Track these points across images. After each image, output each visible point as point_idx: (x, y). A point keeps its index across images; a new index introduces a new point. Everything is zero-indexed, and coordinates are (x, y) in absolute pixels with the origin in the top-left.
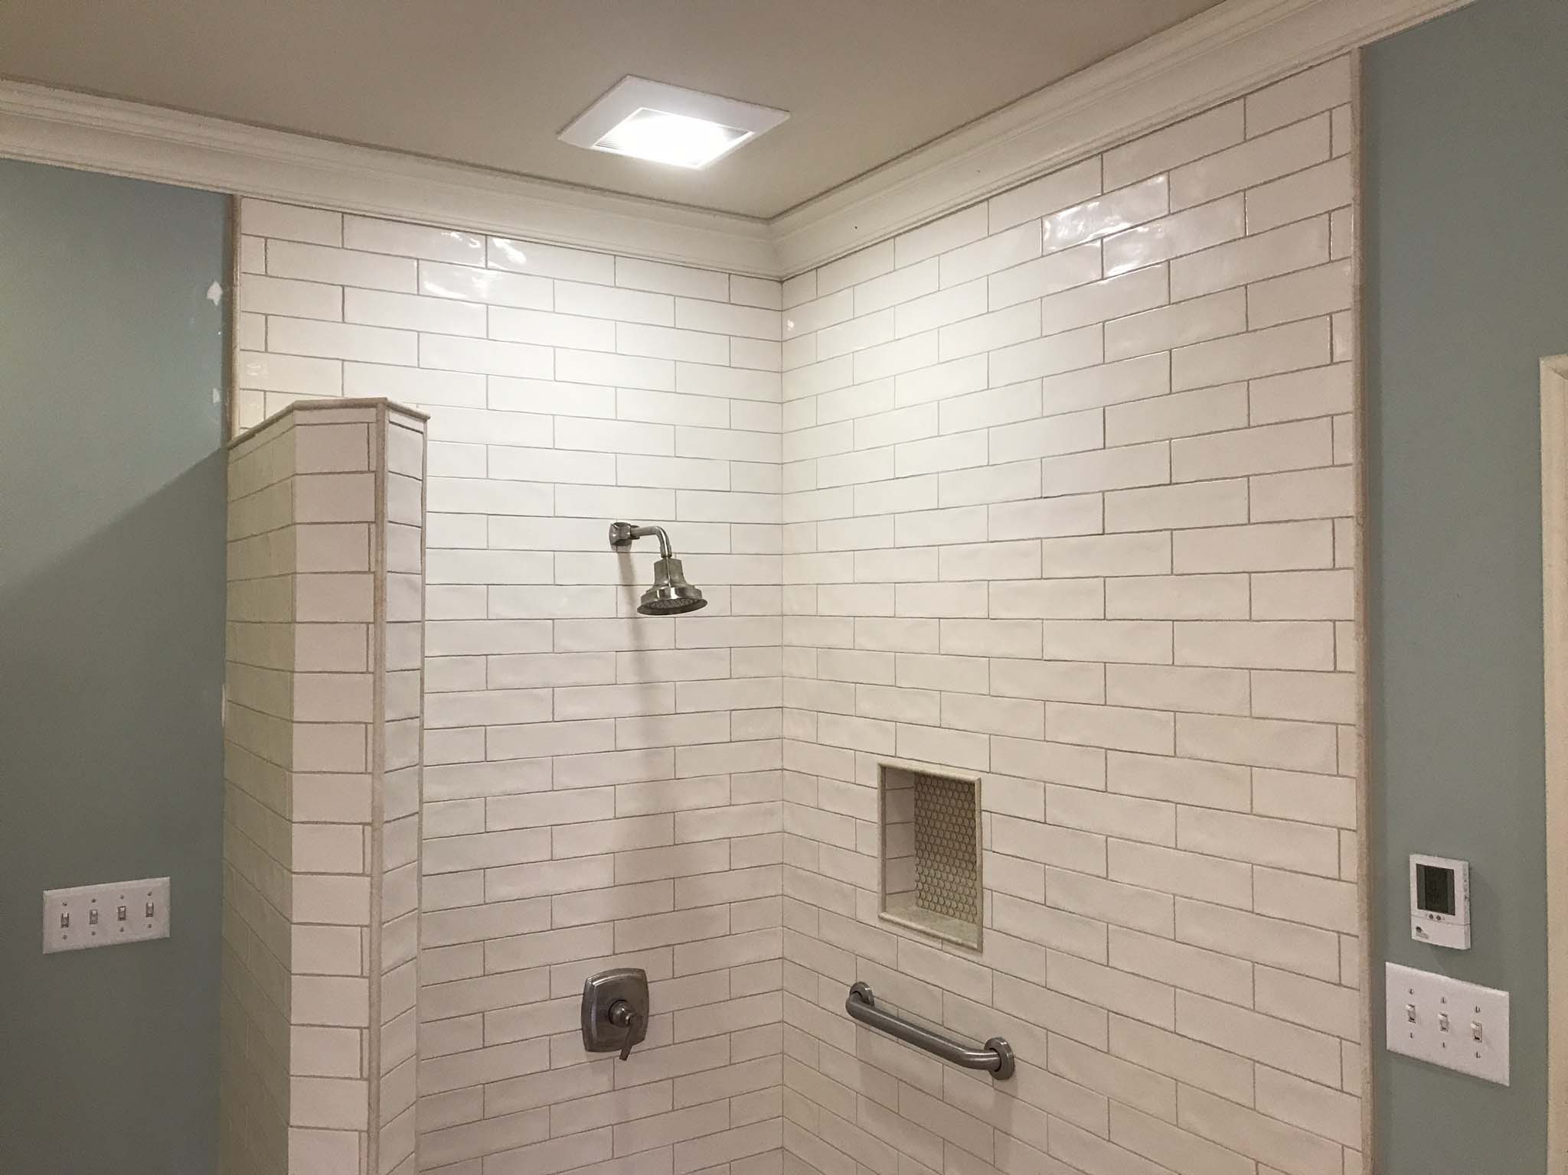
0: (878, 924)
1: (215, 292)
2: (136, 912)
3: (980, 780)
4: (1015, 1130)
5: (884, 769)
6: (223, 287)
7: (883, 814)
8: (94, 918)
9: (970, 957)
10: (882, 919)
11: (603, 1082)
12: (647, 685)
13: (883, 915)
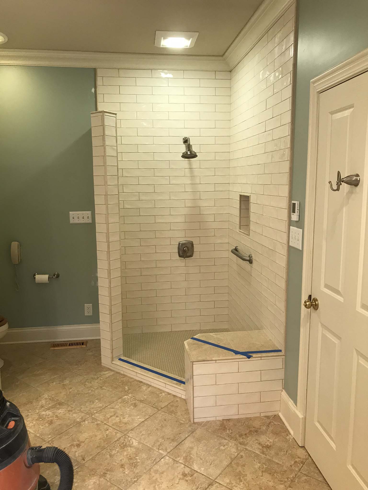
0: (239, 232)
1: (93, 90)
2: (86, 218)
3: (250, 195)
4: (252, 275)
5: (241, 196)
6: (95, 89)
7: (240, 207)
8: (78, 218)
9: (247, 236)
10: (240, 231)
11: (183, 264)
12: (193, 177)
13: (240, 230)
